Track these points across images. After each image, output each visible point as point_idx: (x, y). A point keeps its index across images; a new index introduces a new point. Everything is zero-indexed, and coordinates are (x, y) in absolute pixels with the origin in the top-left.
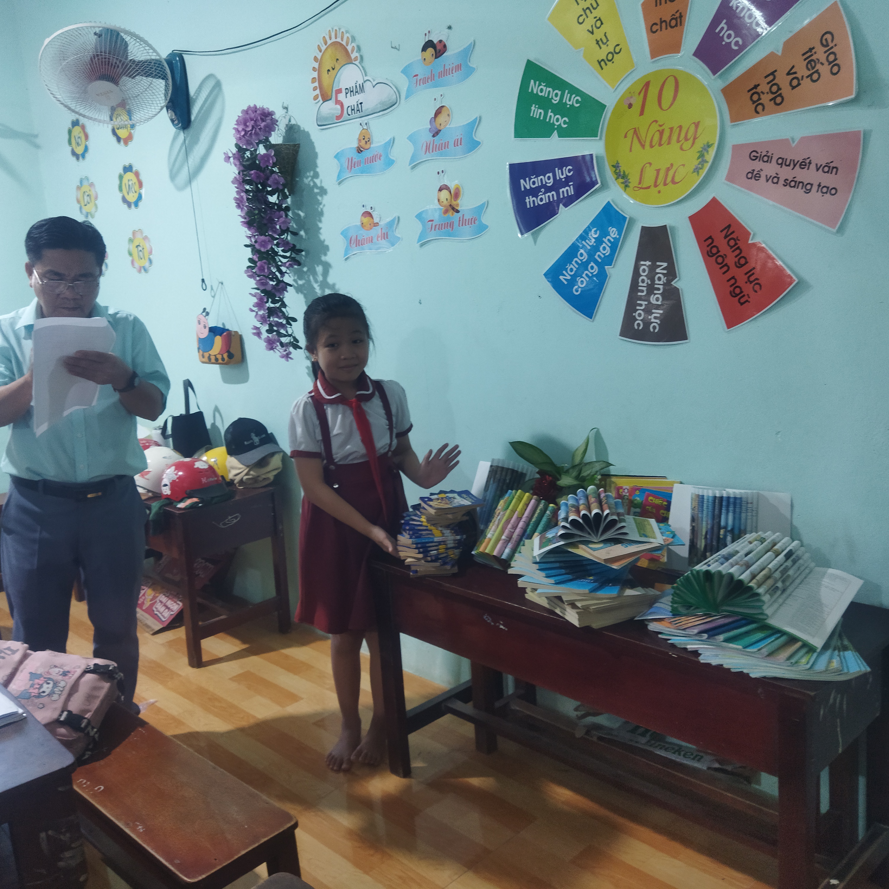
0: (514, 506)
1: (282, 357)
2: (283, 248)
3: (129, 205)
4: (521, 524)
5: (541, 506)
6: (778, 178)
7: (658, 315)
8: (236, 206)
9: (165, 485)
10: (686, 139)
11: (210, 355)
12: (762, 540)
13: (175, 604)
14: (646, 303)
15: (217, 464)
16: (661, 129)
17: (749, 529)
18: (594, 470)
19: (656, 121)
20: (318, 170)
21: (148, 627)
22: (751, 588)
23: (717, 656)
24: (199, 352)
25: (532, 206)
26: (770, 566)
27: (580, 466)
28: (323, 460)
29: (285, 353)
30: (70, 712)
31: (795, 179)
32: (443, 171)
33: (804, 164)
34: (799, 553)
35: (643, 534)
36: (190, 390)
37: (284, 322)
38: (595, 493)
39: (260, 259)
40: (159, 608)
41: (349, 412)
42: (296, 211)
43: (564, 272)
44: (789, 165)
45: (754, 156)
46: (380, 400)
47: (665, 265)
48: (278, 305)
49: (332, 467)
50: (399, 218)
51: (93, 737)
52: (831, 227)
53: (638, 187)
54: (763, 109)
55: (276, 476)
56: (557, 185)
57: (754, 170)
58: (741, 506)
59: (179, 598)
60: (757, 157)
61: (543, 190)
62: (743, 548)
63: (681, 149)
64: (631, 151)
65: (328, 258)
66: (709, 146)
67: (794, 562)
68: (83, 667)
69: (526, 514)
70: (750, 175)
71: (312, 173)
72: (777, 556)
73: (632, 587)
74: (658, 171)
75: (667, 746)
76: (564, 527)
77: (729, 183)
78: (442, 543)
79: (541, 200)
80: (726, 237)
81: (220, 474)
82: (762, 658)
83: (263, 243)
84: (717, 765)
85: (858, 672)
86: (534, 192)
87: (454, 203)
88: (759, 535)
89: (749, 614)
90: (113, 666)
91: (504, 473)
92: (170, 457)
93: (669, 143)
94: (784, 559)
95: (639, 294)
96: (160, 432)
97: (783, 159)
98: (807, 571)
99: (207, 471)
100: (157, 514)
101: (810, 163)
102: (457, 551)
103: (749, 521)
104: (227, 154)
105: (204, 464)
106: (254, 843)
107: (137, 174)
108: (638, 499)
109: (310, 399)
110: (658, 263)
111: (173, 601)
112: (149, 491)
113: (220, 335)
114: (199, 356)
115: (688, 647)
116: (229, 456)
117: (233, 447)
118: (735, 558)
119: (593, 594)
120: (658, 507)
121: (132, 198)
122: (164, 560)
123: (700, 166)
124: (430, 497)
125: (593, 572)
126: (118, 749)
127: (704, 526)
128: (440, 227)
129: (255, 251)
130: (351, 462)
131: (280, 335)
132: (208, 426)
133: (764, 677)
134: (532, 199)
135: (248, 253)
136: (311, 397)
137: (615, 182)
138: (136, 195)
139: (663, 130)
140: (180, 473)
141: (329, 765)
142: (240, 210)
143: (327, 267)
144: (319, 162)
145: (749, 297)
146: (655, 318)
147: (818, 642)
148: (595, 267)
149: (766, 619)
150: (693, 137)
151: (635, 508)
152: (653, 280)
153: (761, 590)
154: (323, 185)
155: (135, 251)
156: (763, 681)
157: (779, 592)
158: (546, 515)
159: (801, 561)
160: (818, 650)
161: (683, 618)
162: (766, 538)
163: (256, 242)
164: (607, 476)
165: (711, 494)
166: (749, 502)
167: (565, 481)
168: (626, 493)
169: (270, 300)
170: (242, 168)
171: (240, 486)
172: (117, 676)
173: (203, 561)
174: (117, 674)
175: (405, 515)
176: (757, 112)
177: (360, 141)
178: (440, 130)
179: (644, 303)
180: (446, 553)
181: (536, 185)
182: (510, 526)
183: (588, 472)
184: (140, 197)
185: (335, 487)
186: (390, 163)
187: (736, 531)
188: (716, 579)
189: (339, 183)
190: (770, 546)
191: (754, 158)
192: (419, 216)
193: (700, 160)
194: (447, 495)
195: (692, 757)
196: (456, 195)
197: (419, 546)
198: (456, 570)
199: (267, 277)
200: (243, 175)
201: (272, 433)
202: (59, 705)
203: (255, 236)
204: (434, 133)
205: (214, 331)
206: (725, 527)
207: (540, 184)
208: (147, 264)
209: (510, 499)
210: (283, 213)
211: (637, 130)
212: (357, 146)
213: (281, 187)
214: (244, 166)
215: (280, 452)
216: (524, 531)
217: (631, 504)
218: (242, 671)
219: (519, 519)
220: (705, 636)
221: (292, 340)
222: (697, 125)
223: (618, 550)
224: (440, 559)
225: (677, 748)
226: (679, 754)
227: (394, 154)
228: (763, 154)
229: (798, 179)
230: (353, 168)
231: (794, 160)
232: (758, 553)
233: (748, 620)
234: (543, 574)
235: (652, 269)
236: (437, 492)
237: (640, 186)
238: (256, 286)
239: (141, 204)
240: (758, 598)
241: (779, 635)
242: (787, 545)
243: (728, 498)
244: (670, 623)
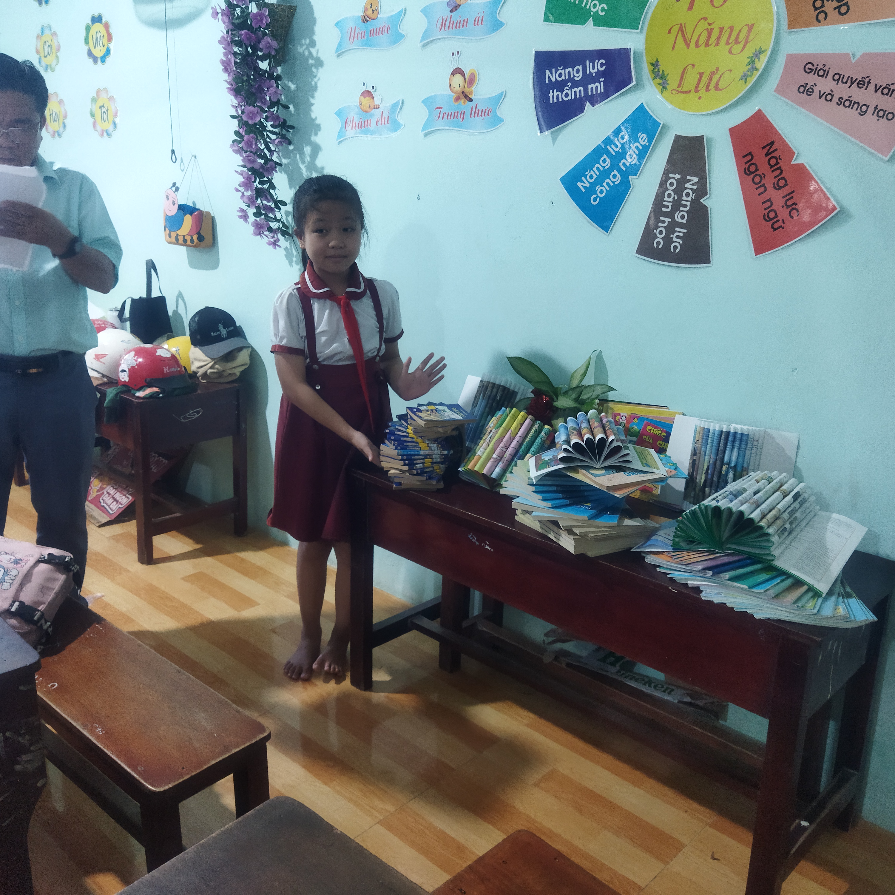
0: (507, 425)
1: (270, 244)
2: (272, 123)
3: (95, 59)
4: (514, 444)
5: (536, 426)
6: (833, 96)
7: (681, 235)
8: (223, 69)
9: (124, 371)
10: (737, 42)
11: (178, 235)
12: (770, 480)
13: (124, 497)
14: (670, 220)
15: (179, 354)
16: (710, 27)
17: (751, 467)
18: (595, 394)
19: (705, 19)
20: (315, 38)
21: (95, 518)
22: (761, 528)
23: (719, 594)
24: (165, 230)
25: (555, 101)
26: (779, 506)
27: (580, 389)
28: (306, 359)
29: (272, 240)
30: (22, 603)
31: (850, 99)
32: (458, 53)
33: (863, 83)
34: (805, 495)
35: (646, 464)
36: (153, 271)
37: (273, 206)
38: (597, 417)
39: (247, 133)
40: (106, 500)
41: (336, 309)
42: (287, 82)
43: (583, 178)
44: (846, 83)
45: (809, 69)
46: (371, 300)
47: (696, 179)
48: (266, 186)
49: (316, 367)
50: (403, 102)
51: (47, 630)
52: (883, 155)
53: (677, 91)
54: (825, 19)
55: (242, 373)
56: (588, 79)
57: (807, 84)
58: (747, 442)
59: (128, 491)
60: (812, 70)
61: (569, 84)
62: (750, 486)
63: (730, 52)
64: (673, 48)
65: (318, 139)
66: (761, 52)
67: (801, 504)
68: (36, 556)
69: (520, 434)
70: (802, 89)
71: (308, 41)
72: (785, 497)
73: (631, 517)
74: (701, 75)
75: (637, 677)
76: (565, 450)
77: (778, 95)
78: (429, 457)
79: (567, 95)
80: (767, 155)
81: (183, 365)
82: (768, 600)
83: (251, 115)
84: (688, 699)
85: (866, 620)
86: (560, 86)
87: (467, 90)
88: (765, 474)
89: (754, 553)
90: (69, 558)
91: (495, 390)
92: (129, 342)
93: (717, 45)
94: (792, 500)
95: (663, 209)
96: (117, 313)
97: (840, 75)
98: (812, 514)
99: (170, 360)
100: (113, 401)
101: (869, 82)
102: (443, 467)
103: (752, 459)
104: (216, 9)
105: (167, 352)
106: (225, 753)
107: (107, 26)
108: (636, 427)
109: (295, 291)
110: (688, 178)
111: (121, 493)
112: (104, 376)
113: (191, 214)
114: (165, 235)
115: (689, 582)
116: (193, 346)
117: (199, 337)
118: (744, 495)
119: (592, 522)
120: (656, 438)
121: (99, 52)
122: (113, 450)
123: (749, 73)
124: (419, 407)
125: (590, 498)
126: (72, 645)
127: (707, 460)
128: (450, 116)
129: (242, 123)
130: (336, 364)
131: (268, 219)
132: (170, 313)
133: (769, 619)
134: (556, 94)
135: (234, 125)
136: (298, 289)
137: (652, 82)
138: (104, 50)
139: (712, 30)
140: (140, 360)
141: (287, 673)
142: (227, 75)
143: (316, 149)
144: (318, 29)
145: (784, 223)
146: (677, 237)
147: (823, 587)
148: (618, 176)
149: (773, 560)
150: (744, 41)
151: (631, 436)
152: (680, 196)
153: (771, 531)
154: (320, 55)
155: (98, 113)
156: (767, 623)
157: (786, 534)
158: (540, 436)
159: (807, 504)
160: (824, 596)
161: (684, 553)
162: (773, 478)
163: (243, 112)
164: (604, 401)
165: (717, 428)
166: (755, 439)
167: (563, 402)
168: (623, 420)
169: (258, 180)
170: (231, 27)
171: (202, 379)
172: (73, 568)
173: (157, 455)
174: (74, 566)
175: (390, 424)
176: (819, 21)
177: (366, 9)
178: (460, 5)
179: (667, 220)
180: (431, 467)
181: (563, 78)
182: (502, 445)
183: (589, 395)
184: (108, 52)
185: (317, 388)
186: (398, 38)
187: (739, 469)
188: (725, 516)
189: (338, 56)
190: (778, 486)
191: (809, 71)
192: (426, 102)
193: (750, 66)
194: (437, 407)
195: (663, 689)
196: (471, 81)
197: (405, 457)
198: (441, 485)
199: (255, 153)
200: (232, 34)
201: (240, 326)
202: (10, 594)
203: (241, 106)
204: (452, 7)
205: (184, 209)
206: (728, 464)
207: (567, 78)
208: (111, 128)
209: (503, 417)
210: (273, 82)
211: (683, 26)
212: (362, 14)
213: (273, 53)
214: (233, 24)
215: (249, 347)
216: (517, 451)
217: (628, 432)
218: (195, 572)
219: (512, 438)
220: (710, 573)
221: (281, 226)
222: (750, 28)
223: (620, 478)
224: (426, 473)
225: (646, 680)
226: (650, 686)
227: (405, 27)
228: (819, 68)
229: (853, 99)
230: (355, 39)
231: (852, 78)
232: (767, 492)
233: (753, 559)
234: (540, 497)
235: (681, 183)
236: (426, 403)
237: (679, 89)
238: (242, 164)
239: (108, 59)
240: (767, 538)
241: (784, 577)
242: (794, 485)
243: (735, 434)
244: (670, 557)
